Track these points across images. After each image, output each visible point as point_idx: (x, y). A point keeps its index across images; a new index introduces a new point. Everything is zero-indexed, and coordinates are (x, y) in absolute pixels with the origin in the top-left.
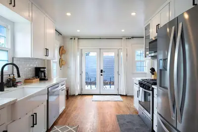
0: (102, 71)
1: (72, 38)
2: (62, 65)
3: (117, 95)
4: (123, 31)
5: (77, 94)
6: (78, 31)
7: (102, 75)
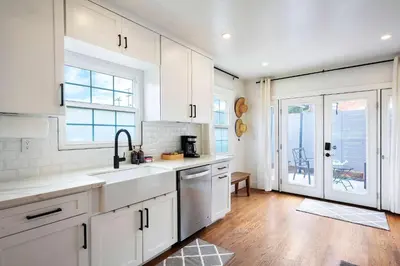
0: (328, 146)
1: (260, 81)
2: (241, 132)
3: (375, 209)
4: (386, 37)
5: (268, 189)
6: (265, 64)
7: (328, 155)
